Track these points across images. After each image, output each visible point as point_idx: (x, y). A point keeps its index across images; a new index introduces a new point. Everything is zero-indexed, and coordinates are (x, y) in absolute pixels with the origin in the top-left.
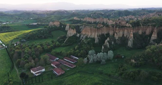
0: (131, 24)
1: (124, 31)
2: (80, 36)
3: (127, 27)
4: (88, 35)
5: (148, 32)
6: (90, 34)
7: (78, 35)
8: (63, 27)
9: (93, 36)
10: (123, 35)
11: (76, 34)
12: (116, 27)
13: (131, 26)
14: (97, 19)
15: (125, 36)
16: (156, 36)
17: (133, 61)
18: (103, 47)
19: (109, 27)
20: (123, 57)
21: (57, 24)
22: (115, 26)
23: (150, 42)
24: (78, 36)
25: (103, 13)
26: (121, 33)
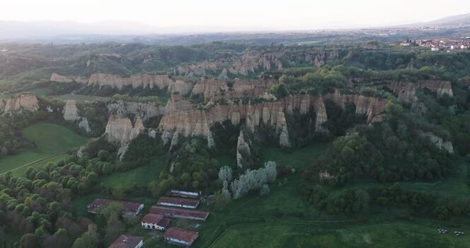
0: (272, 93)
1: (262, 110)
2: (158, 135)
3: (265, 100)
4: (183, 130)
5: (304, 108)
6: (187, 128)
7: (152, 133)
8: (51, 111)
9: (197, 132)
10: (261, 119)
11: (146, 131)
12: (243, 103)
13: (275, 99)
14: (132, 77)
15: (265, 121)
16: (325, 114)
17: (327, 175)
18: (239, 156)
19: (227, 104)
20: (293, 170)
21: (28, 102)
22: (241, 102)
23: (316, 130)
24: (154, 136)
25: (118, 56)
26: (257, 116)
